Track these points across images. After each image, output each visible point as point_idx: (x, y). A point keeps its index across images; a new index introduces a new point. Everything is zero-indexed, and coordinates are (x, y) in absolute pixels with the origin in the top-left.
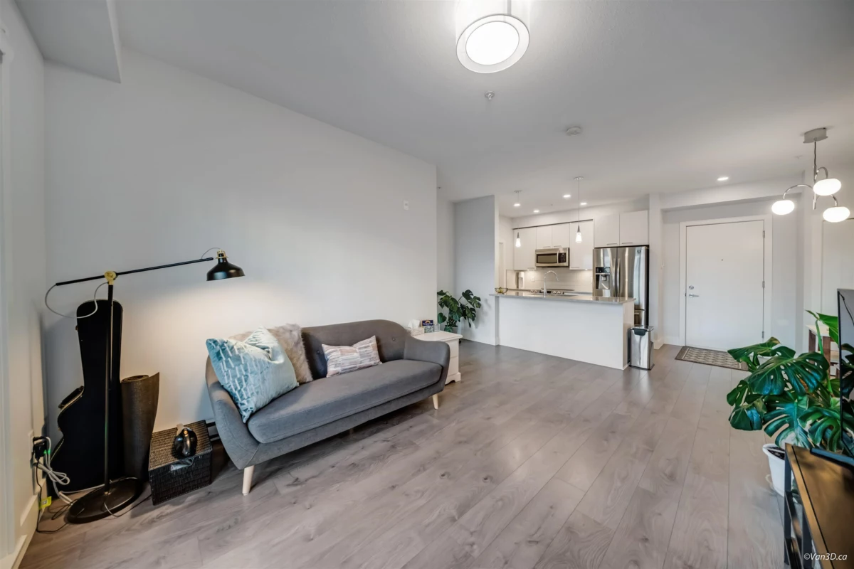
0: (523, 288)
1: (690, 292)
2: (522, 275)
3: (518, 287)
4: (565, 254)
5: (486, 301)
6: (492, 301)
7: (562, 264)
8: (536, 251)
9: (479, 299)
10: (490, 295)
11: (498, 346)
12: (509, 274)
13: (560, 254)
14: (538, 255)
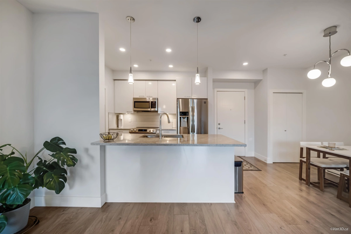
0: (122, 127)
1: (219, 126)
2: (121, 117)
3: (118, 127)
4: (155, 102)
5: (87, 150)
6: (96, 152)
7: (153, 109)
8: (134, 99)
9: (74, 151)
10: (93, 144)
11: (106, 206)
12: (110, 116)
13: (152, 102)
14: (135, 102)
